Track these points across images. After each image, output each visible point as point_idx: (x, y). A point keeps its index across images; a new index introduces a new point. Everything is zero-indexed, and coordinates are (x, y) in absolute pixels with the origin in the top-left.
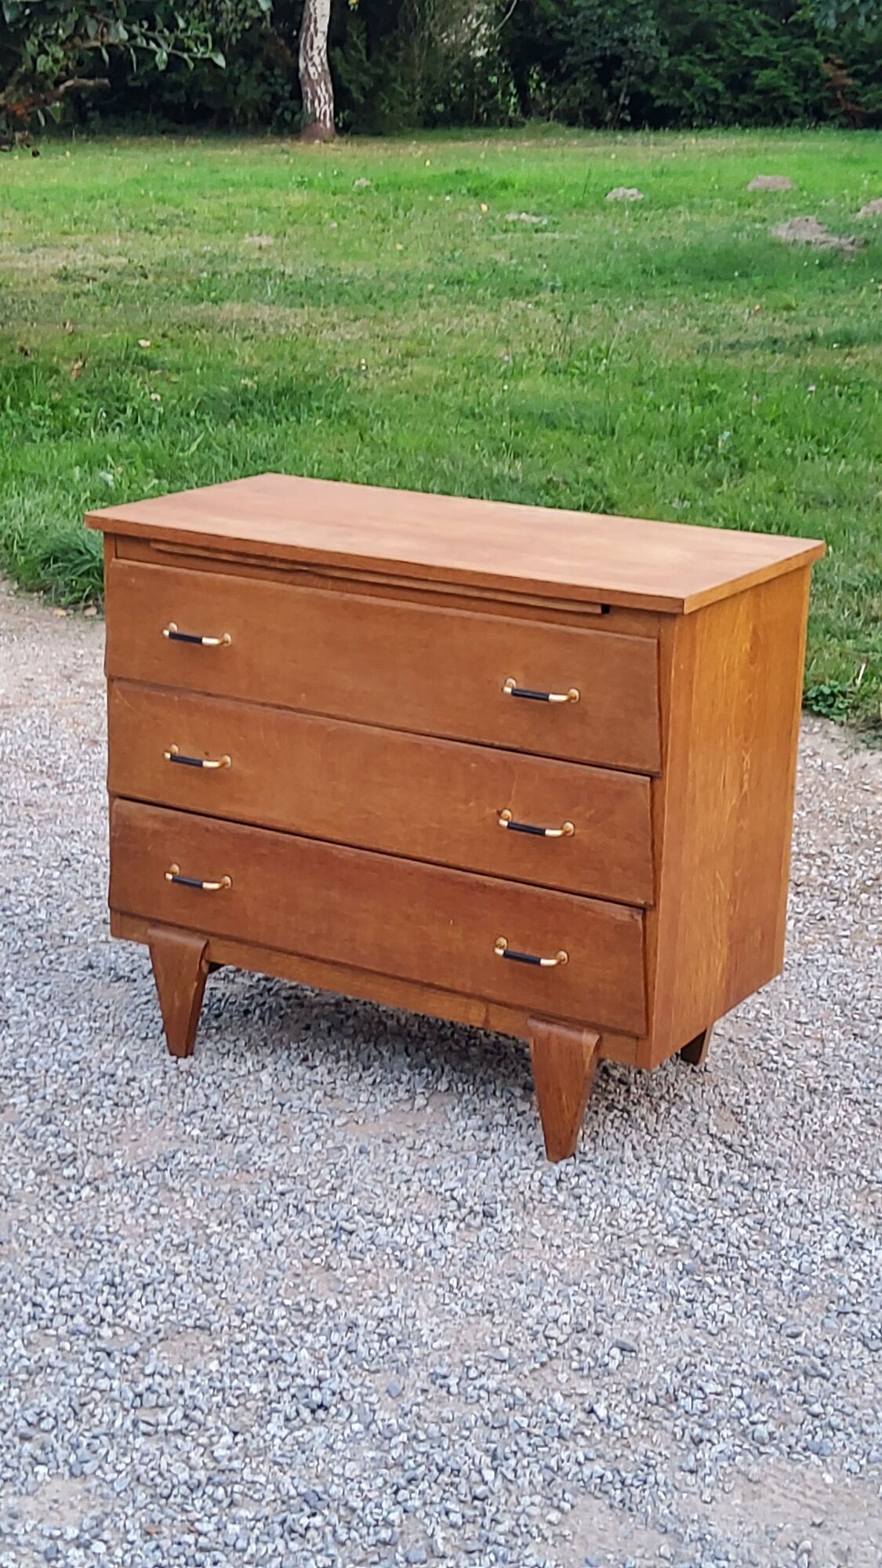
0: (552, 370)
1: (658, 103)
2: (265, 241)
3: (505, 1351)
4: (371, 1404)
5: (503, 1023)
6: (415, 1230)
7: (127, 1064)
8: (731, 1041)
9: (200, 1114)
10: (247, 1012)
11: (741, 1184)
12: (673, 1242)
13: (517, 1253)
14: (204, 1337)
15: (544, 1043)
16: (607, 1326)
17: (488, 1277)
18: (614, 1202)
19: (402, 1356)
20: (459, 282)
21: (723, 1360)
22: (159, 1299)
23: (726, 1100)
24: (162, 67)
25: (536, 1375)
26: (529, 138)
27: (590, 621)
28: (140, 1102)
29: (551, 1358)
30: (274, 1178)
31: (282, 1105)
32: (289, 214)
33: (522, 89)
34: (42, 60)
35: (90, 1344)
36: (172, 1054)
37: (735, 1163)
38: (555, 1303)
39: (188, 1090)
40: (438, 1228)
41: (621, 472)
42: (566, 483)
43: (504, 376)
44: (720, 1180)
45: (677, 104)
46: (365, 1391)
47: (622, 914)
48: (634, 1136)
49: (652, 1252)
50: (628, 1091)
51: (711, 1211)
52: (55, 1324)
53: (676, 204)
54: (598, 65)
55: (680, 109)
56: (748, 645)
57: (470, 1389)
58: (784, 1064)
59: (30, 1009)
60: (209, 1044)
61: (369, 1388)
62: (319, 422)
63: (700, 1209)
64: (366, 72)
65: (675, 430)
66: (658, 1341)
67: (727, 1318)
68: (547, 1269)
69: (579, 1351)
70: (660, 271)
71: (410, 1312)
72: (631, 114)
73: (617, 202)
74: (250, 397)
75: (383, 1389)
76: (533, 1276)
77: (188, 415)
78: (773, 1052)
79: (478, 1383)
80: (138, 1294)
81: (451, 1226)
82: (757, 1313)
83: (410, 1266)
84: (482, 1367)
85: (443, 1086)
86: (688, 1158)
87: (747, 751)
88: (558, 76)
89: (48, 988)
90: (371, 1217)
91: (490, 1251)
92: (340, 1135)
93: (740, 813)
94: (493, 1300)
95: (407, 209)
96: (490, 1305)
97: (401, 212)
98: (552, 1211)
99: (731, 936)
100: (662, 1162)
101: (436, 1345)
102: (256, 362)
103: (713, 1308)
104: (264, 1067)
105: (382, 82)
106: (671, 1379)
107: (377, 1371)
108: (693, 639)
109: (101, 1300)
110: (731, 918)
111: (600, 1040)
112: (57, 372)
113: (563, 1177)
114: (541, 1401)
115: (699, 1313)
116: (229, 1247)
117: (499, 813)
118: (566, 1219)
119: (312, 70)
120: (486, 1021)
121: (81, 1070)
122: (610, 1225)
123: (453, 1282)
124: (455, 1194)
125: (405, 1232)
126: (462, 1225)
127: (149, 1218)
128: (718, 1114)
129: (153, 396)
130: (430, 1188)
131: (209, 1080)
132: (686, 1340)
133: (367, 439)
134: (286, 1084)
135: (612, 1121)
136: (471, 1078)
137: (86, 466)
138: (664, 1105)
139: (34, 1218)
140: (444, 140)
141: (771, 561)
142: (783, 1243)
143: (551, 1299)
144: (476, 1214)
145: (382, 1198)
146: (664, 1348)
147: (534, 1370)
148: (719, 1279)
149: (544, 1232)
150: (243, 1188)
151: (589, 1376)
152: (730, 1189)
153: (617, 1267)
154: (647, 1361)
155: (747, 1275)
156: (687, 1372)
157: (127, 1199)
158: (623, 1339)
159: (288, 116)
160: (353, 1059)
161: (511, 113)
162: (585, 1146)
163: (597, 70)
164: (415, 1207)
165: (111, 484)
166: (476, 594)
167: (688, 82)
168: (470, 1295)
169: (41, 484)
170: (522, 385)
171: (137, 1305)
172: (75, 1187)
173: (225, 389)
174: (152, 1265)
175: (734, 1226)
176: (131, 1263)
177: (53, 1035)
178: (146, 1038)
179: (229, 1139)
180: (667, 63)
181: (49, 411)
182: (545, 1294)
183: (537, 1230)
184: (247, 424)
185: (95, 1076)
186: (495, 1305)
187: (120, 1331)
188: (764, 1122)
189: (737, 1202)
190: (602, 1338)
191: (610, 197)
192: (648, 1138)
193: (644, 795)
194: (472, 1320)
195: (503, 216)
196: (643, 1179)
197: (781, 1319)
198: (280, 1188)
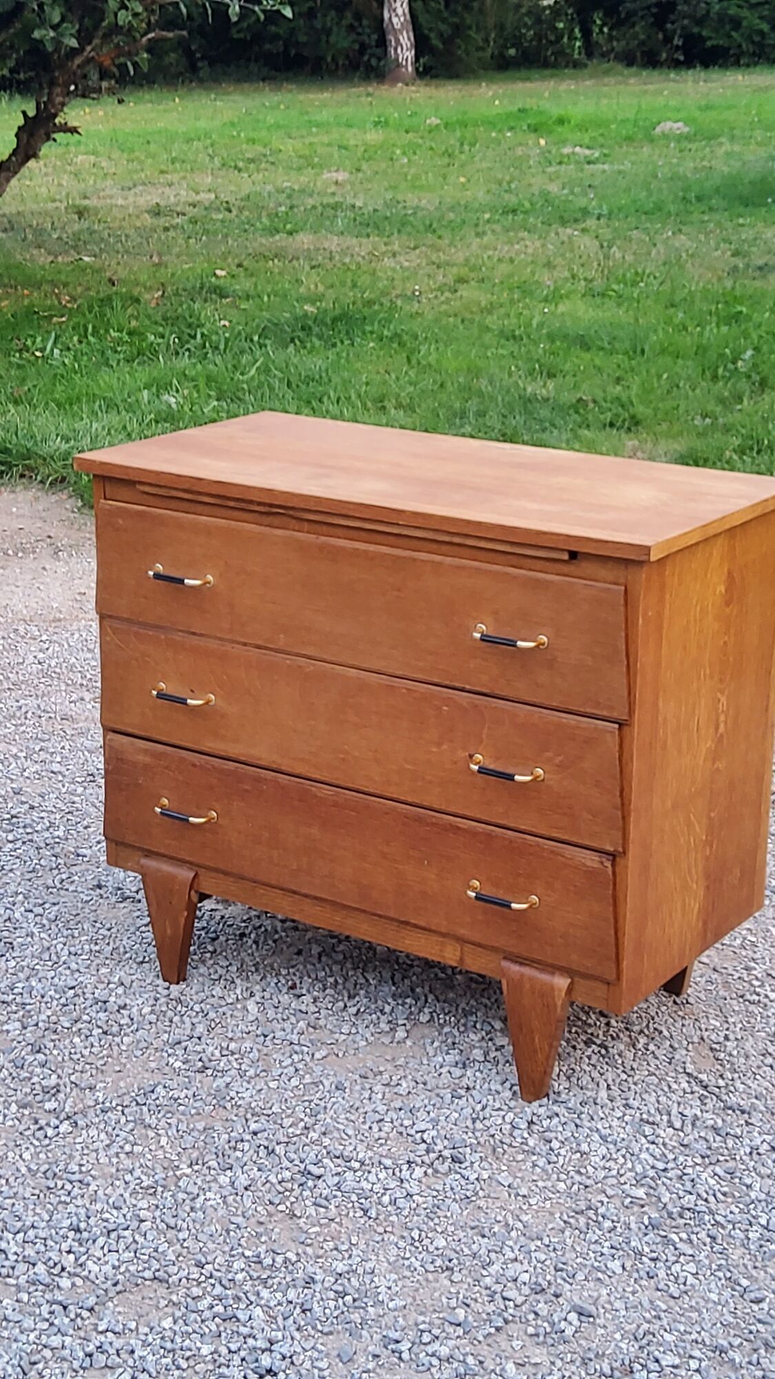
0: (590, 293)
1: (709, 43)
2: (341, 176)
3: (461, 1313)
4: (321, 1370)
5: (478, 963)
6: (382, 1175)
7: (120, 990)
8: (715, 970)
9: (184, 1044)
10: (243, 935)
11: (715, 1129)
12: (640, 1193)
13: (482, 1203)
14: (162, 1291)
15: (517, 984)
16: (568, 1286)
17: (450, 1229)
18: (584, 1147)
19: (356, 1317)
20: (514, 211)
21: (682, 1328)
22: (122, 1246)
23: (705, 1034)
24: (234, 19)
25: (490, 1341)
26: (591, 77)
27: (559, 566)
28: (128, 1031)
29: (506, 1322)
30: (249, 1116)
31: (266, 1036)
32: (365, 151)
33: (587, 33)
34: (122, 14)
35: (48, 1296)
36: (165, 981)
37: (710, 1106)
38: (516, 1260)
39: (176, 1019)
40: (405, 1174)
41: (646, 390)
42: (594, 401)
43: (546, 300)
44: (693, 1125)
45: (726, 45)
46: (316, 1354)
47: (591, 860)
48: (610, 1076)
49: (618, 1204)
50: (608, 1024)
51: (681, 1159)
52: (17, 1273)
53: (719, 136)
54: (654, 10)
55: (729, 48)
56: (722, 588)
57: (422, 1355)
58: (767, 996)
59: (35, 931)
60: (202, 970)
61: (320, 1352)
62: (372, 345)
63: (671, 1156)
64: (444, 21)
65: (701, 350)
66: (618, 1304)
67: (691, 1280)
68: (511, 1222)
69: (536, 1314)
70: (699, 199)
71: (369, 1265)
72: (685, 55)
73: (665, 136)
74: (310, 323)
75: (335, 1353)
76: (496, 1230)
77: (252, 340)
78: (756, 983)
79: (430, 1349)
80: (101, 1241)
81: (418, 1172)
82: (720, 1274)
83: (374, 1215)
84: (436, 1332)
85: (424, 1018)
86: (663, 1099)
87: (722, 692)
88: (619, 21)
89: (56, 908)
90: (339, 1161)
91: (454, 1200)
92: (318, 1069)
93: (715, 756)
94: (453, 1255)
95: (472, 145)
96: (450, 1261)
97: (466, 148)
98: (520, 1157)
99: (707, 876)
100: (636, 1104)
101: (391, 1305)
102: (321, 288)
103: (677, 1267)
104: (252, 995)
105: (458, 30)
106: (629, 1348)
107: (331, 1333)
108: (662, 587)
109: (65, 1247)
110: (707, 859)
111: (572, 983)
112: (138, 301)
113: (535, 1119)
114: (493, 1371)
115: (662, 1274)
116: (196, 1192)
117: (471, 756)
118: (535, 1165)
119: (395, 20)
120: (461, 960)
121: (76, 995)
122: (579, 1172)
123: (415, 1234)
124: (425, 1136)
125: (372, 1178)
126: (430, 1171)
127: (122, 1156)
128: (696, 1049)
129: (223, 322)
130: (402, 1129)
131: (197, 1008)
132: (646, 1304)
133: (414, 362)
134: (271, 1013)
135: (589, 1058)
136: (453, 1009)
137: (154, 389)
138: (643, 1040)
139: (11, 1154)
140: (514, 80)
141: (745, 503)
142: (753, 1195)
143: (512, 1256)
144: (445, 1159)
145: (353, 1141)
146: (623, 1313)
147: (489, 1334)
148: (684, 1236)
149: (510, 1180)
150: (218, 1126)
151: (545, 1342)
152: (702, 1134)
153: (582, 1220)
154: (605, 1327)
155: (713, 1232)
156: (644, 1342)
157: (103, 1136)
158: (579, 1303)
159: (374, 62)
160: (340, 987)
161: (576, 56)
162: (559, 1085)
163: (654, 15)
164: (383, 1150)
165: (174, 406)
166: (447, 539)
167: (736, 23)
168: (431, 1249)
169: (111, 405)
170: (561, 308)
171: (99, 1253)
172: (54, 1122)
173: (287, 315)
174: (118, 1208)
175: (704, 1175)
176: (99, 1206)
177: (54, 958)
178: (142, 962)
179: (209, 1072)
180: (717, 7)
181: (126, 338)
182: (507, 1250)
183: (505, 1178)
184: (305, 348)
185: (88, 1003)
186: (455, 1261)
187: (79, 1282)
188: (742, 1060)
189: (710, 1148)
190: (561, 1300)
191: (658, 130)
192: (624, 1076)
193: (612, 741)
194: (430, 1276)
195: (558, 149)
196: (615, 1123)
197: (745, 1283)
198: (253, 1127)
